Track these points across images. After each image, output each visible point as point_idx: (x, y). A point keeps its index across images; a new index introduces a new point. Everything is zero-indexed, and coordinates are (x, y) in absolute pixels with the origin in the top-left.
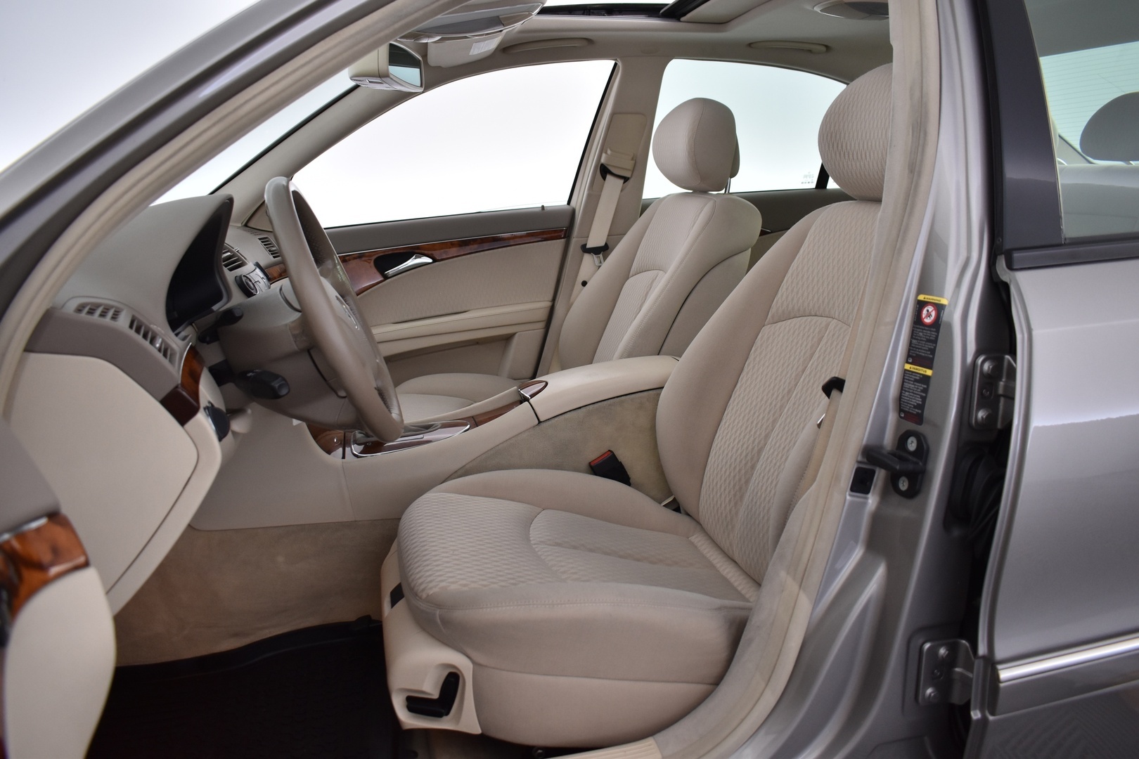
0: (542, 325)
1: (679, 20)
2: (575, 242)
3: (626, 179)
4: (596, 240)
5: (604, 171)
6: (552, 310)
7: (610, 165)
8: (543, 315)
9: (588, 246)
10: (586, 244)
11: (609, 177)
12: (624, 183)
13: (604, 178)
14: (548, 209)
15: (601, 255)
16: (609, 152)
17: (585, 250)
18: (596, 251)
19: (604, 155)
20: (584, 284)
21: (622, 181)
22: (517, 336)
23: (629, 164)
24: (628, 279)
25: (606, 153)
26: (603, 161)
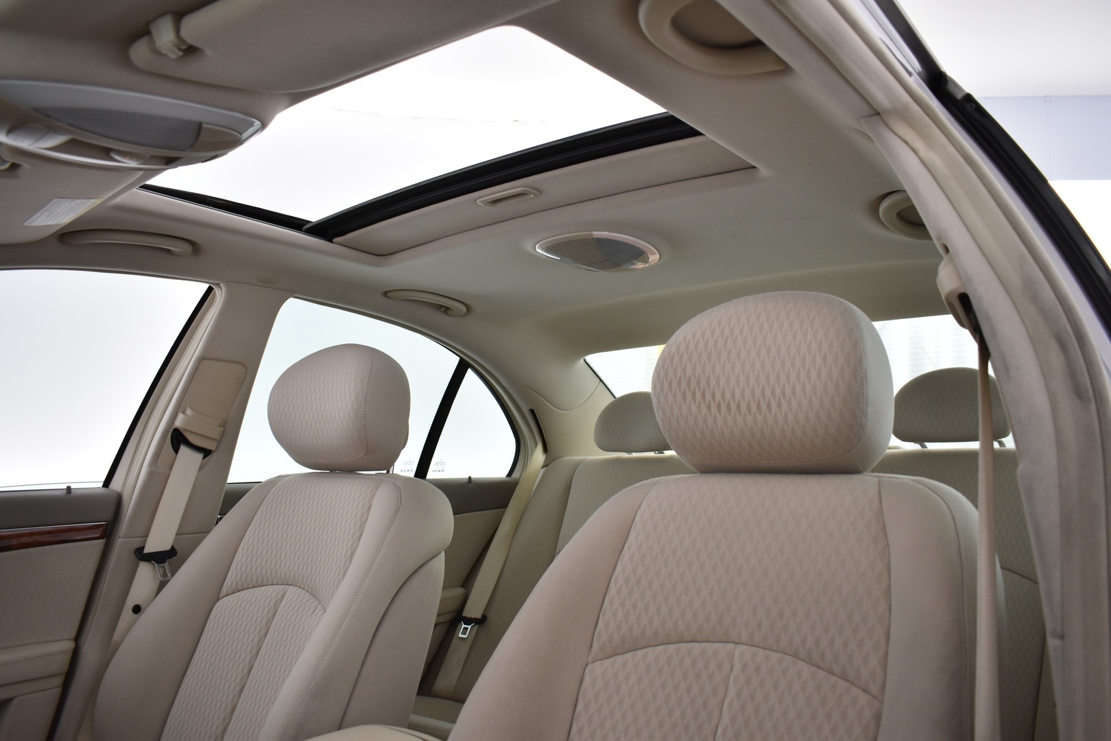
0: (59, 681)
1: (331, 241)
2: (123, 542)
3: (206, 453)
4: (158, 541)
5: (177, 439)
6: (76, 654)
7: (186, 430)
8: (62, 664)
9: (146, 550)
10: (143, 548)
11: (183, 449)
12: (204, 458)
13: (176, 450)
14: (78, 492)
15: (166, 565)
16: (189, 412)
17: (141, 555)
18: (159, 558)
19: (180, 416)
20: (137, 609)
21: (200, 456)
22: (14, 703)
23: (215, 432)
24: (218, 600)
25: (184, 413)
26: (178, 423)
